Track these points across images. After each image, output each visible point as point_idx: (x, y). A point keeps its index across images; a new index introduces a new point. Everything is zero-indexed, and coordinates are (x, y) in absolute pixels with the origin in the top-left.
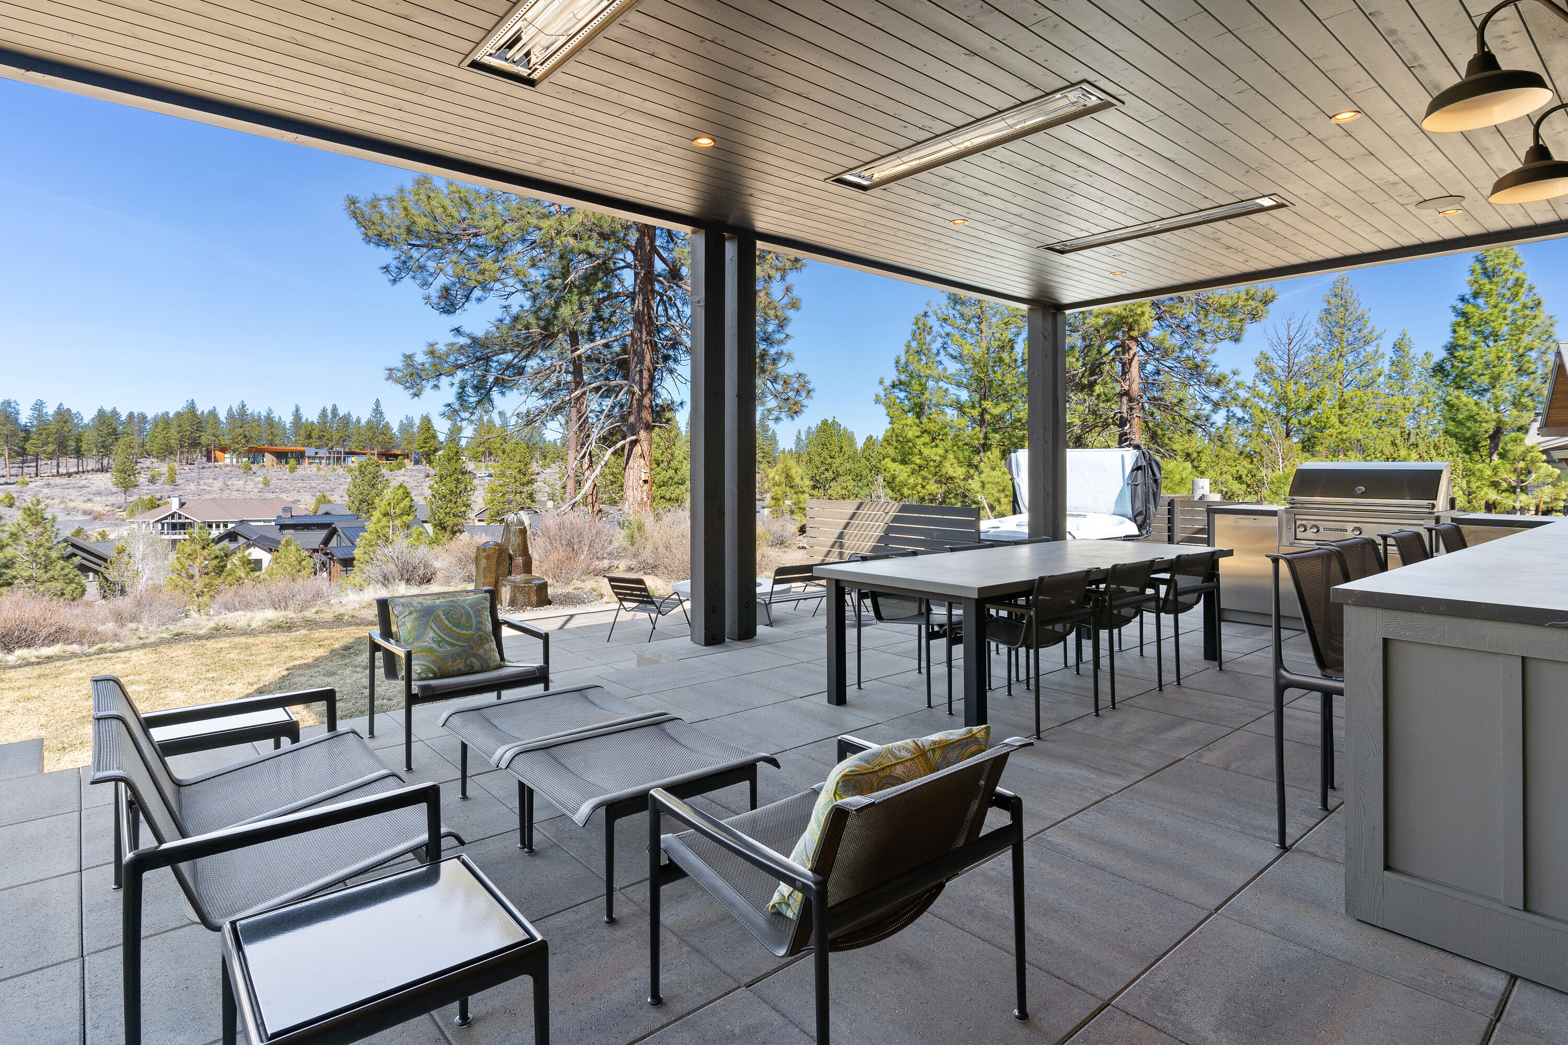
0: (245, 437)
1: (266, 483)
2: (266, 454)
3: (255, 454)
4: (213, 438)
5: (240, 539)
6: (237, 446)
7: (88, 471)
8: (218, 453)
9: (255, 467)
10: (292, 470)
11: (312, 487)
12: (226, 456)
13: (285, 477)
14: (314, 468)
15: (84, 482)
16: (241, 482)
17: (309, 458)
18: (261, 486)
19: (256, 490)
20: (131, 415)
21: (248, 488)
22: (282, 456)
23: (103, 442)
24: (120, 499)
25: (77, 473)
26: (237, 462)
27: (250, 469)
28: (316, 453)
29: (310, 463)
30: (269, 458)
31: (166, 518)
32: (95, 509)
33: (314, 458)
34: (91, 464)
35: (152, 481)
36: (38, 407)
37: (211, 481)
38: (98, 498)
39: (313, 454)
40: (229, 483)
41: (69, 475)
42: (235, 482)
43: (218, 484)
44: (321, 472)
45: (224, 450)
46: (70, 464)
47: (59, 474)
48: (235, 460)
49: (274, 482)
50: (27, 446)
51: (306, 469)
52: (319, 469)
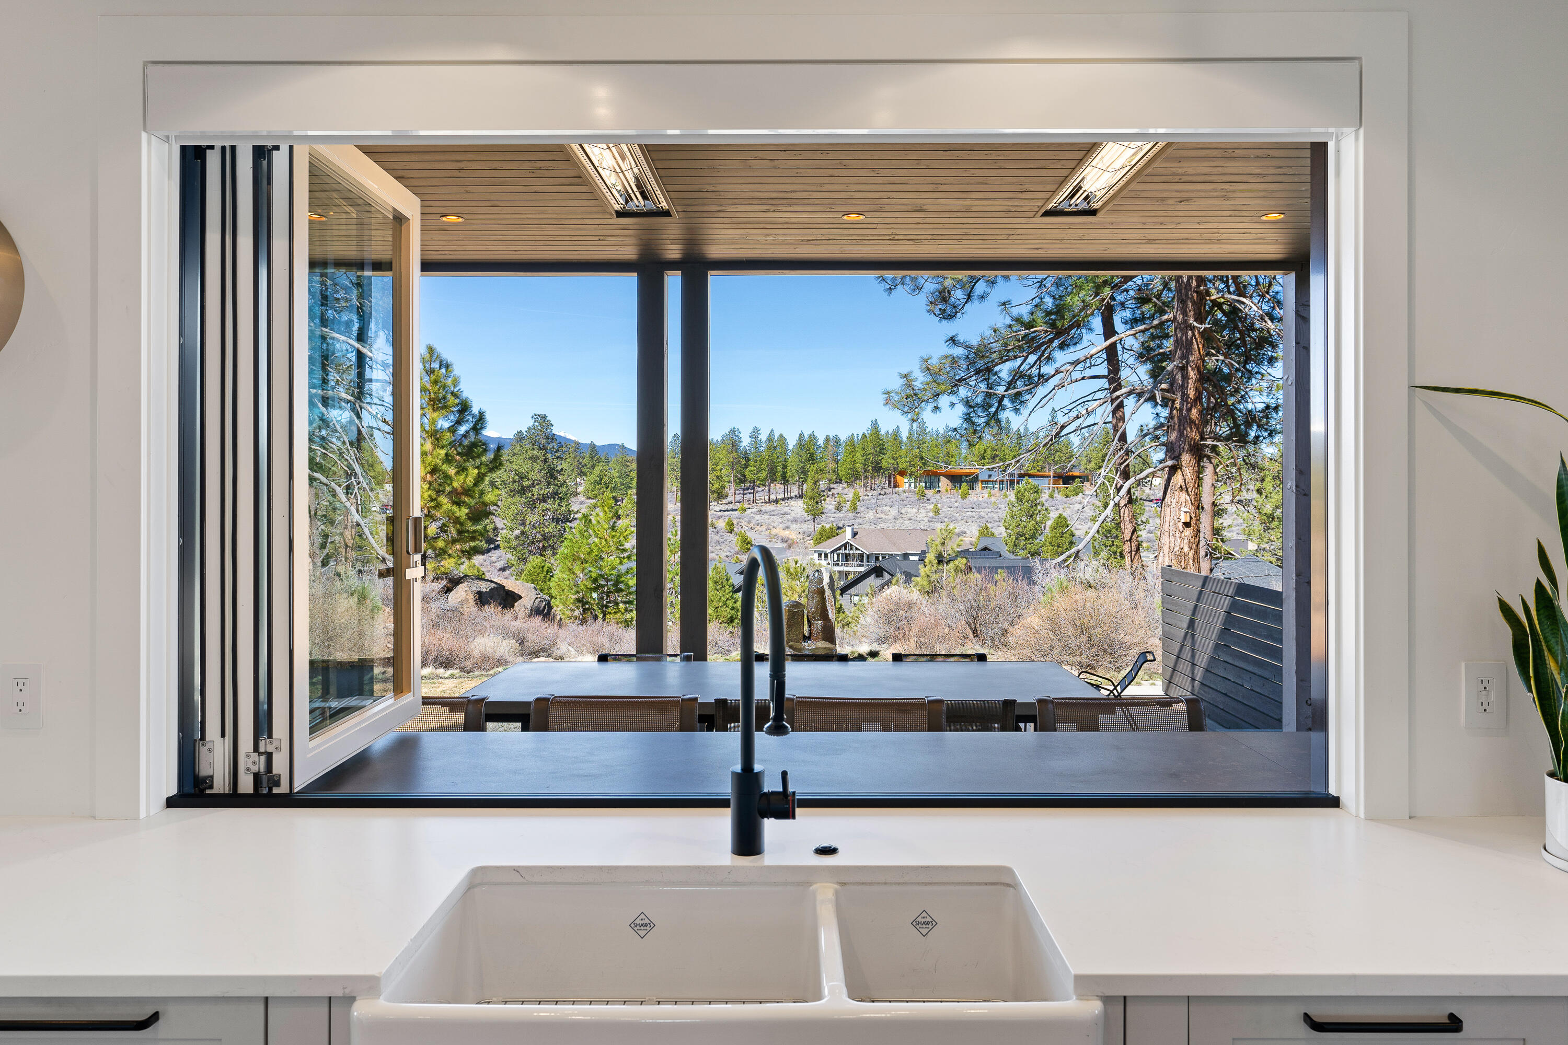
0: (922, 458)
1: (937, 512)
2: (942, 477)
3: (931, 478)
4: (892, 461)
5: (886, 574)
6: (913, 469)
7: (792, 498)
8: (898, 477)
9: (929, 493)
10: (964, 496)
11: (980, 517)
12: (906, 480)
13: (956, 505)
14: (986, 493)
15: (786, 509)
16: (915, 510)
17: (982, 481)
18: (931, 514)
19: (926, 519)
20: (827, 439)
21: (920, 517)
22: (956, 479)
23: (803, 467)
24: (808, 527)
25: (783, 499)
26: (915, 487)
27: (924, 495)
28: (990, 476)
29: (983, 488)
30: (944, 482)
31: (839, 548)
32: (791, 537)
33: (987, 482)
34: (794, 491)
35: (839, 508)
36: (755, 433)
37: (888, 508)
38: (794, 526)
39: (987, 478)
40: (903, 511)
41: (776, 501)
42: (909, 510)
43: (894, 512)
44: (993, 499)
45: (902, 474)
46: (778, 490)
47: (770, 501)
48: (913, 485)
49: (945, 511)
50: (747, 473)
51: (979, 494)
52: (990, 495)
